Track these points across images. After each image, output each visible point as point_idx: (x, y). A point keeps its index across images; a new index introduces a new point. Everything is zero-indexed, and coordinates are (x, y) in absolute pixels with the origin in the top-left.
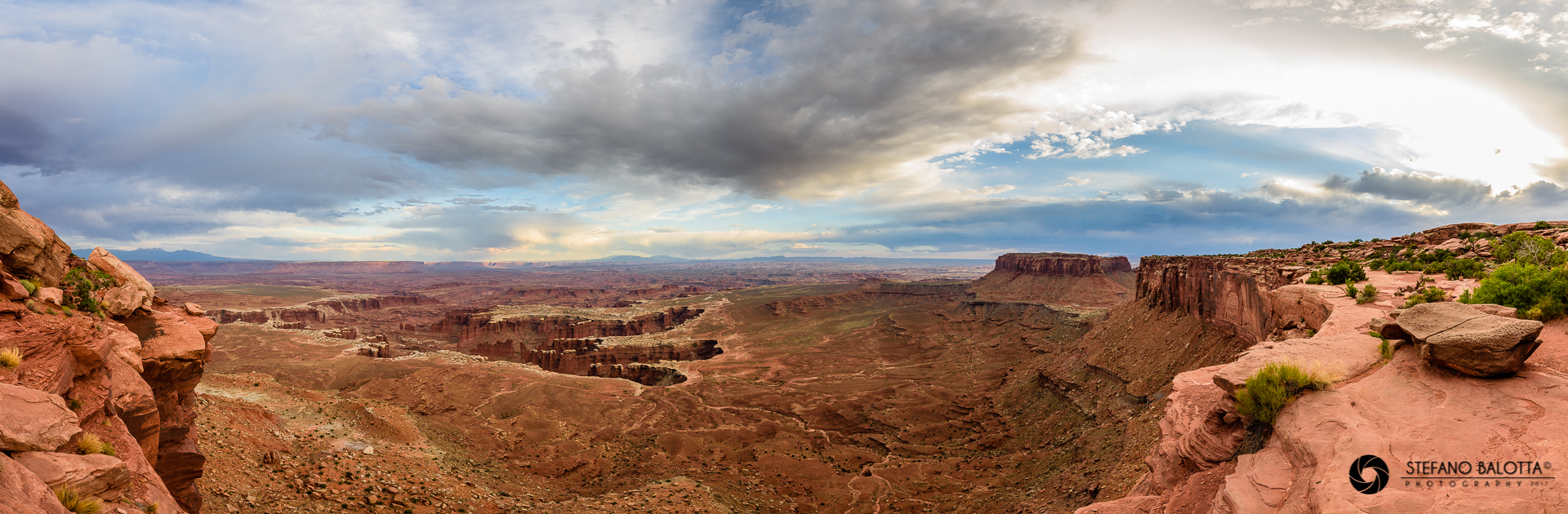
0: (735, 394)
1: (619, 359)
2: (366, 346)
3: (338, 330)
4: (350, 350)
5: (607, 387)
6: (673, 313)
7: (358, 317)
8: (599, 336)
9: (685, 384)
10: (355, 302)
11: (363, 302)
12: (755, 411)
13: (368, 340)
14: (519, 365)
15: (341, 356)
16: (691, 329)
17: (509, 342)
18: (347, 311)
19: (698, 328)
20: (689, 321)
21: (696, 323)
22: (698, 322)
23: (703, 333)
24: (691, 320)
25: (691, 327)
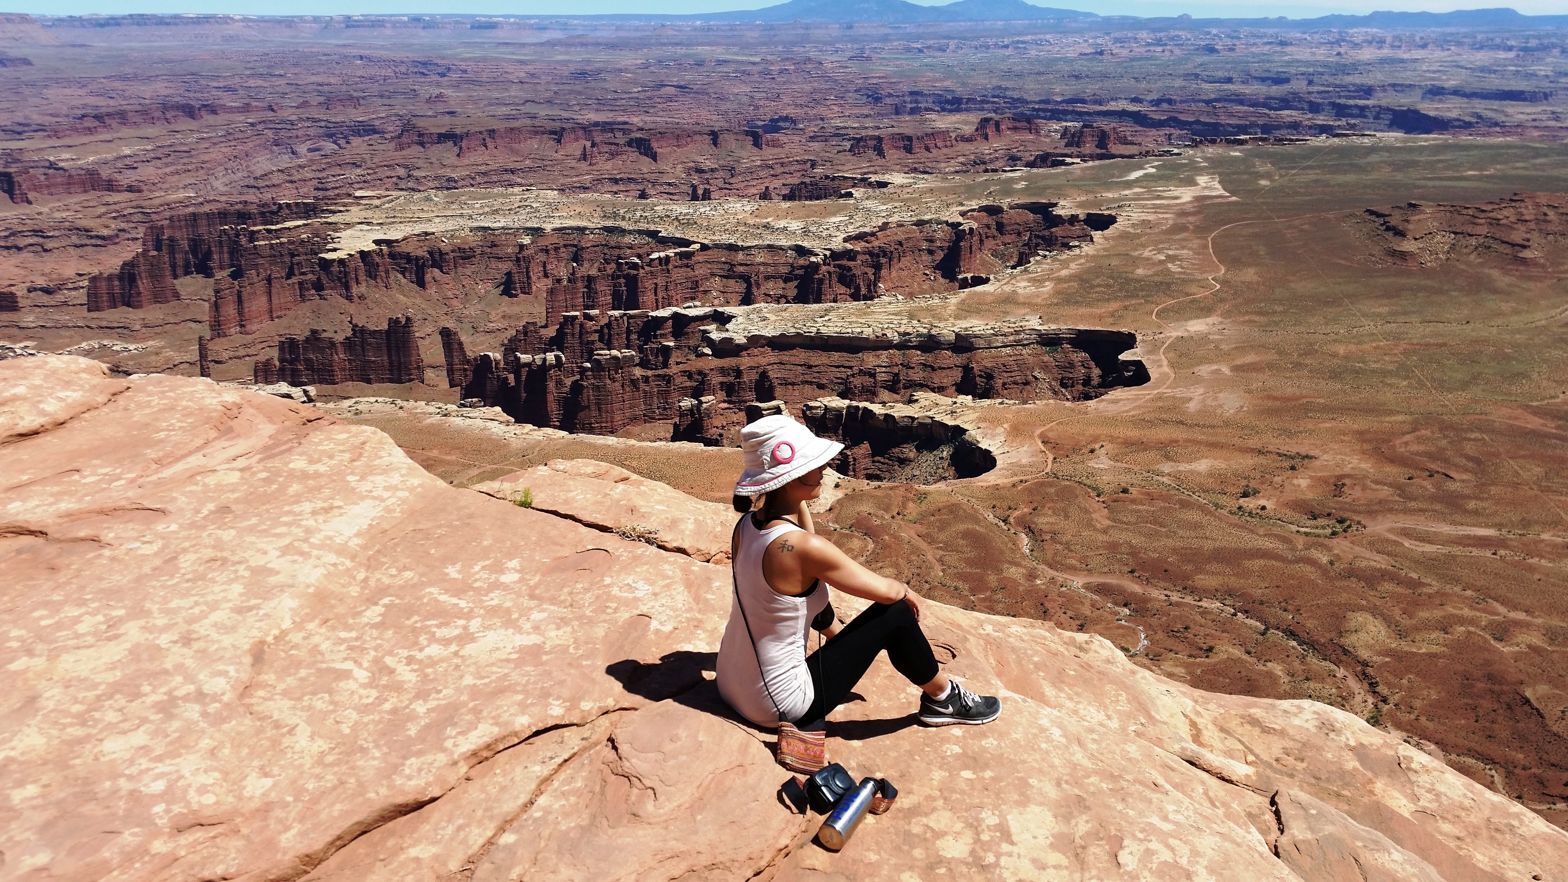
0: (1149, 536)
6: (999, 223)
8: (721, 302)
9: (986, 480)
12: (1205, 612)
19: (1075, 284)
20: (1045, 256)
21: (1073, 266)
22: (1083, 261)
23: (1089, 305)
24: (1055, 253)
25: (1052, 279)
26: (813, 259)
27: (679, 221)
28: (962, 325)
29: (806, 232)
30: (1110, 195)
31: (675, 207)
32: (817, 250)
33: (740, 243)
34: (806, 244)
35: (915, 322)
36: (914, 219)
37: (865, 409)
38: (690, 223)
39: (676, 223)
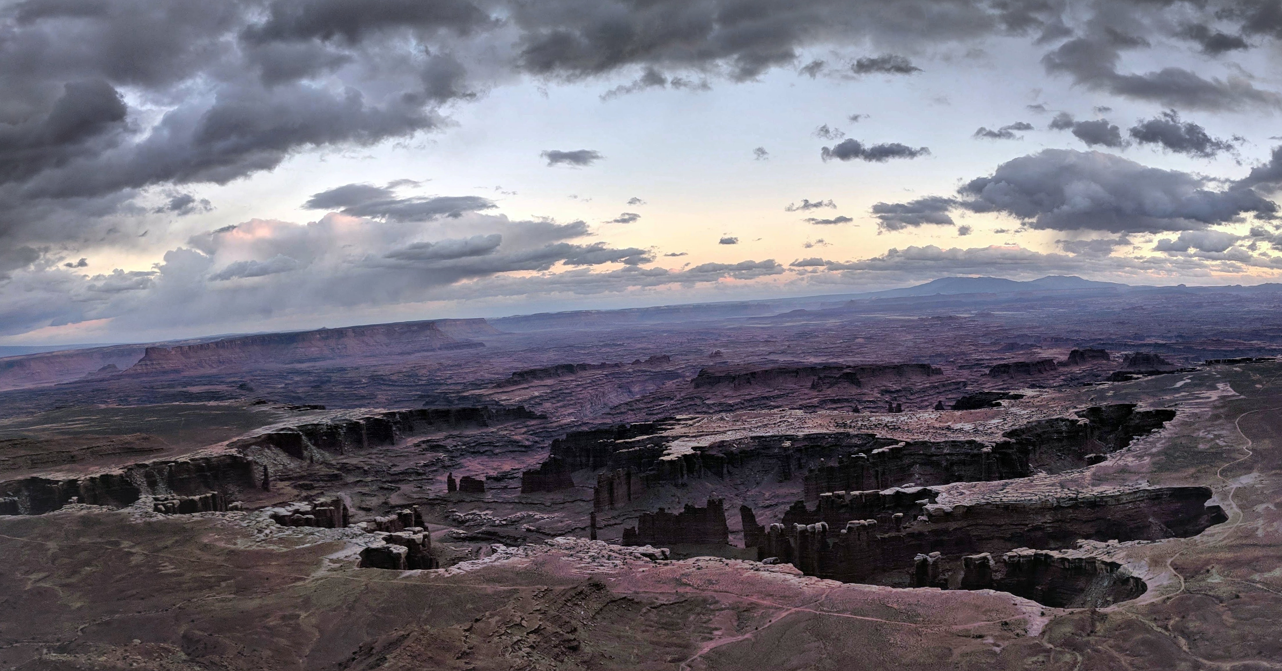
1: (980, 539)
2: (378, 543)
3: (305, 506)
4: (341, 555)
5: (960, 616)
6: (1102, 421)
7: (344, 468)
8: (928, 483)
9: (1145, 600)
10: (333, 430)
11: (353, 427)
13: (380, 527)
14: (747, 564)
15: (321, 573)
16: (1147, 460)
17: (716, 507)
18: (317, 454)
19: (1163, 457)
20: (1138, 439)
21: (1158, 445)
22: (1163, 441)
23: (1176, 471)
24: (1144, 437)
25: (1148, 455)
26: (985, 450)
27: (888, 427)
28: (1097, 490)
29: (976, 431)
30: (1168, 398)
31: (883, 418)
32: (987, 444)
33: (932, 440)
34: (977, 439)
35: (1066, 490)
36: (1046, 418)
37: (1046, 555)
38: (895, 429)
39: (886, 429)
